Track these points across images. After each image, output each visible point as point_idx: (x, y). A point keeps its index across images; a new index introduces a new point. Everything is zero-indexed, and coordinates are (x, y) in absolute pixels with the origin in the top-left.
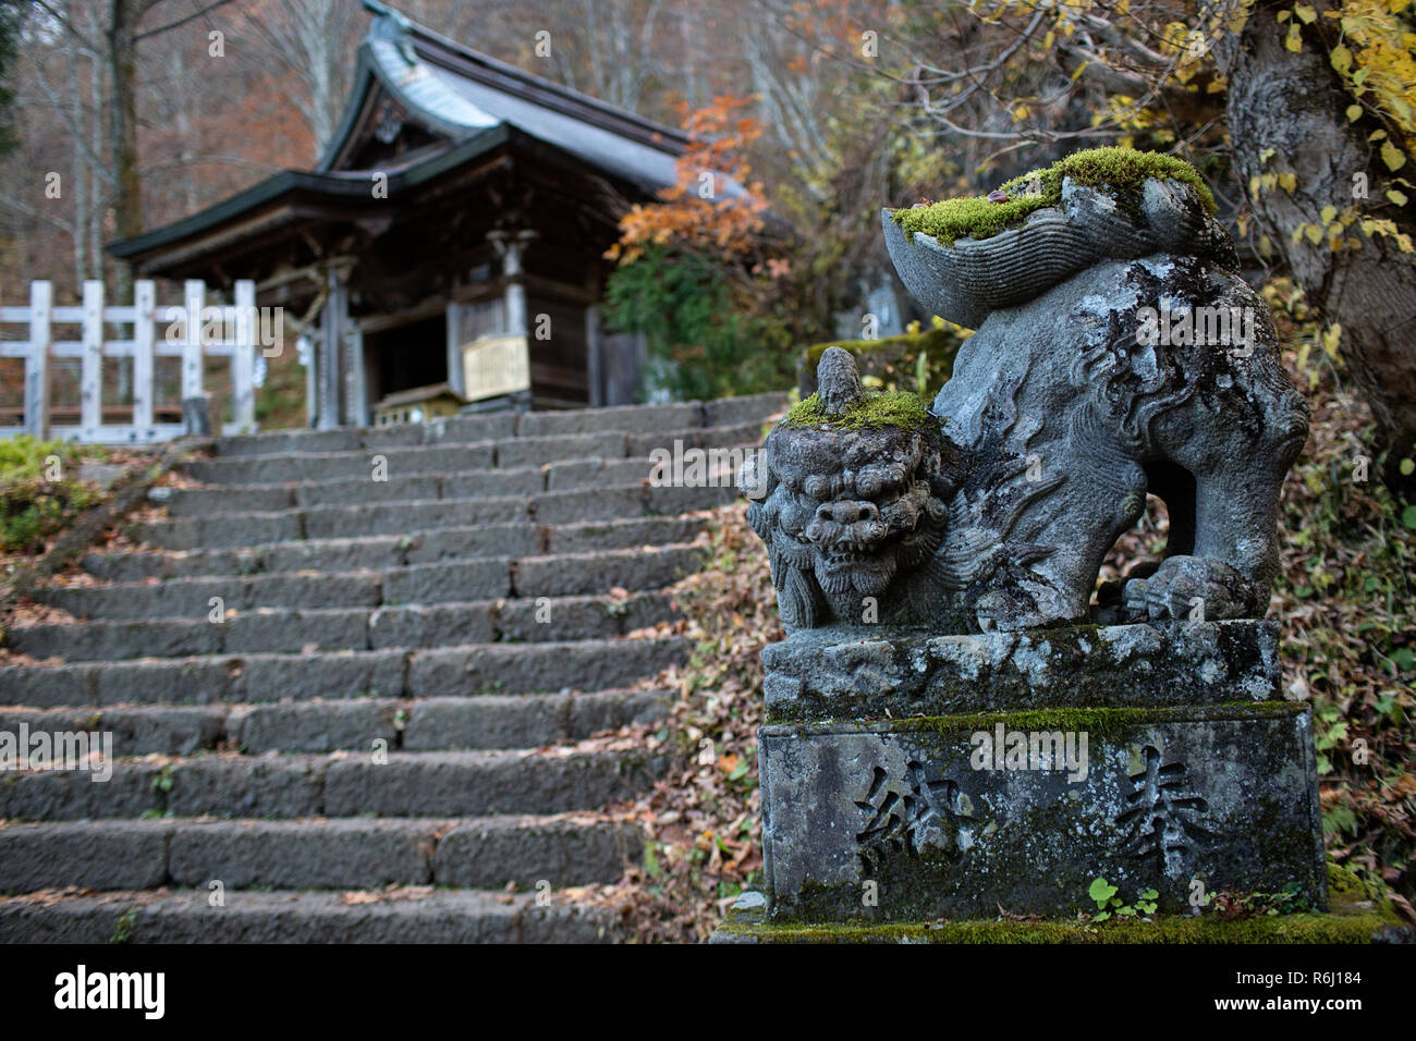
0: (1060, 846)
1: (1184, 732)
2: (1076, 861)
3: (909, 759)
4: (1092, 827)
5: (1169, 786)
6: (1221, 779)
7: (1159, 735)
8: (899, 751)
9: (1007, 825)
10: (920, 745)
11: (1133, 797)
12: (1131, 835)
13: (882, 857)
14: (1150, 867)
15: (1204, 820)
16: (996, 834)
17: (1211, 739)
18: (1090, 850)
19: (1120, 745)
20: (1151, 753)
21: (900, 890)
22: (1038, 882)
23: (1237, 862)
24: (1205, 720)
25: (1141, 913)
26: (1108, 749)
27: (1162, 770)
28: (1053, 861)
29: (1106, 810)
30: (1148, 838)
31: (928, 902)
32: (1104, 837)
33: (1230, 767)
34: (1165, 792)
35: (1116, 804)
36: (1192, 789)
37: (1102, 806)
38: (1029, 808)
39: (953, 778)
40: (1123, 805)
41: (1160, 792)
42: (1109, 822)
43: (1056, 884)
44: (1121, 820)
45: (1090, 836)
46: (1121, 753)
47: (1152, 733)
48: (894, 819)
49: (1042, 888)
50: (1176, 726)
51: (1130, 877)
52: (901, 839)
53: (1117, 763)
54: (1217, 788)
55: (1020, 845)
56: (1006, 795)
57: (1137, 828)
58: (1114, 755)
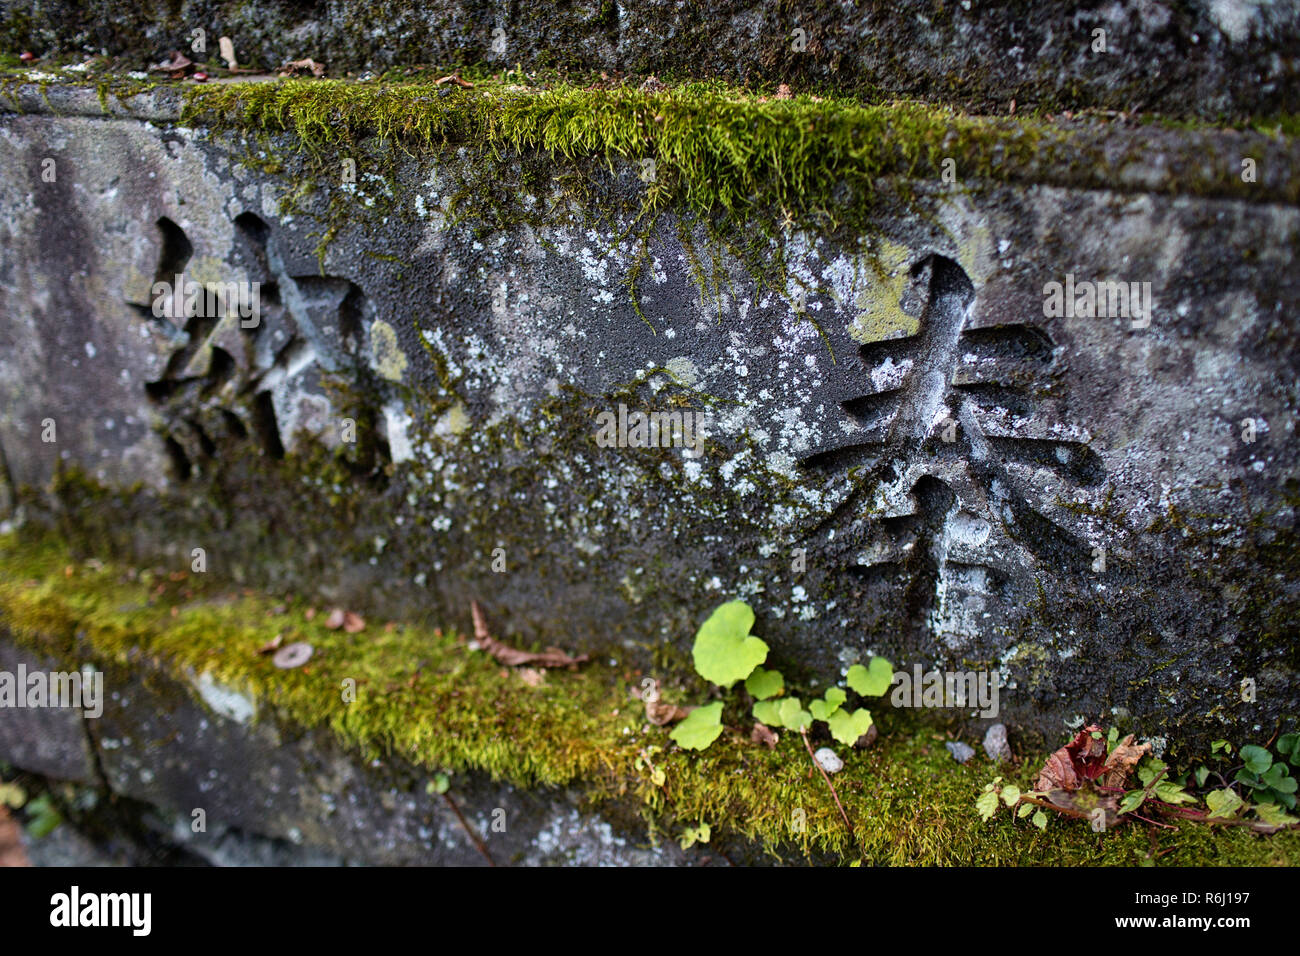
0: (637, 500)
1: (1071, 226)
2: (676, 548)
3: (236, 208)
4: (727, 470)
5: (985, 391)
6: (1174, 397)
7: (980, 224)
8: (210, 180)
9: (495, 420)
10: (258, 172)
11: (863, 406)
12: (844, 510)
13: (208, 446)
14: (889, 604)
15: (1076, 510)
16: (466, 439)
17: (1169, 259)
18: (714, 526)
19: (842, 241)
20: (945, 275)
21: (253, 526)
22: (577, 578)
23: (1157, 643)
24: (1161, 191)
25: (820, 734)
26: (801, 246)
27: (974, 338)
28: (615, 538)
29: (775, 429)
30: (894, 527)
31: (319, 564)
32: (762, 501)
33: (1212, 364)
34: (970, 406)
35: (808, 417)
36: (1062, 414)
37: (762, 417)
38: (553, 387)
39: (352, 272)
40: (828, 425)
41: (954, 404)
42: (780, 464)
43: (621, 591)
44: (817, 464)
45: (719, 491)
46: (839, 268)
47: (954, 215)
48: (221, 361)
49: (585, 590)
50: (1048, 201)
51: (824, 616)
52: (241, 411)
53: (824, 293)
54: (1149, 424)
55: (528, 479)
56: (488, 338)
57: (865, 490)
58: (816, 267)
